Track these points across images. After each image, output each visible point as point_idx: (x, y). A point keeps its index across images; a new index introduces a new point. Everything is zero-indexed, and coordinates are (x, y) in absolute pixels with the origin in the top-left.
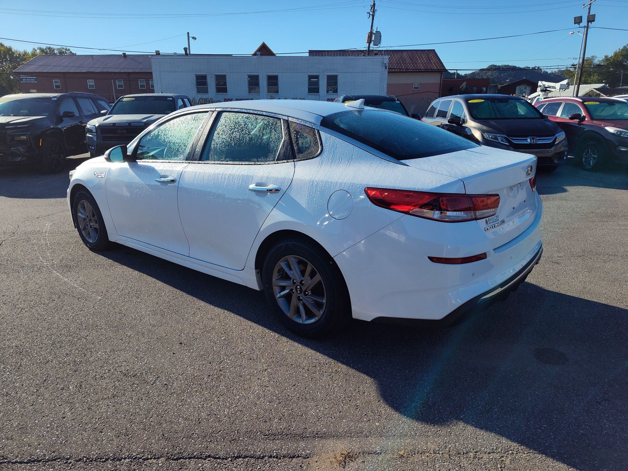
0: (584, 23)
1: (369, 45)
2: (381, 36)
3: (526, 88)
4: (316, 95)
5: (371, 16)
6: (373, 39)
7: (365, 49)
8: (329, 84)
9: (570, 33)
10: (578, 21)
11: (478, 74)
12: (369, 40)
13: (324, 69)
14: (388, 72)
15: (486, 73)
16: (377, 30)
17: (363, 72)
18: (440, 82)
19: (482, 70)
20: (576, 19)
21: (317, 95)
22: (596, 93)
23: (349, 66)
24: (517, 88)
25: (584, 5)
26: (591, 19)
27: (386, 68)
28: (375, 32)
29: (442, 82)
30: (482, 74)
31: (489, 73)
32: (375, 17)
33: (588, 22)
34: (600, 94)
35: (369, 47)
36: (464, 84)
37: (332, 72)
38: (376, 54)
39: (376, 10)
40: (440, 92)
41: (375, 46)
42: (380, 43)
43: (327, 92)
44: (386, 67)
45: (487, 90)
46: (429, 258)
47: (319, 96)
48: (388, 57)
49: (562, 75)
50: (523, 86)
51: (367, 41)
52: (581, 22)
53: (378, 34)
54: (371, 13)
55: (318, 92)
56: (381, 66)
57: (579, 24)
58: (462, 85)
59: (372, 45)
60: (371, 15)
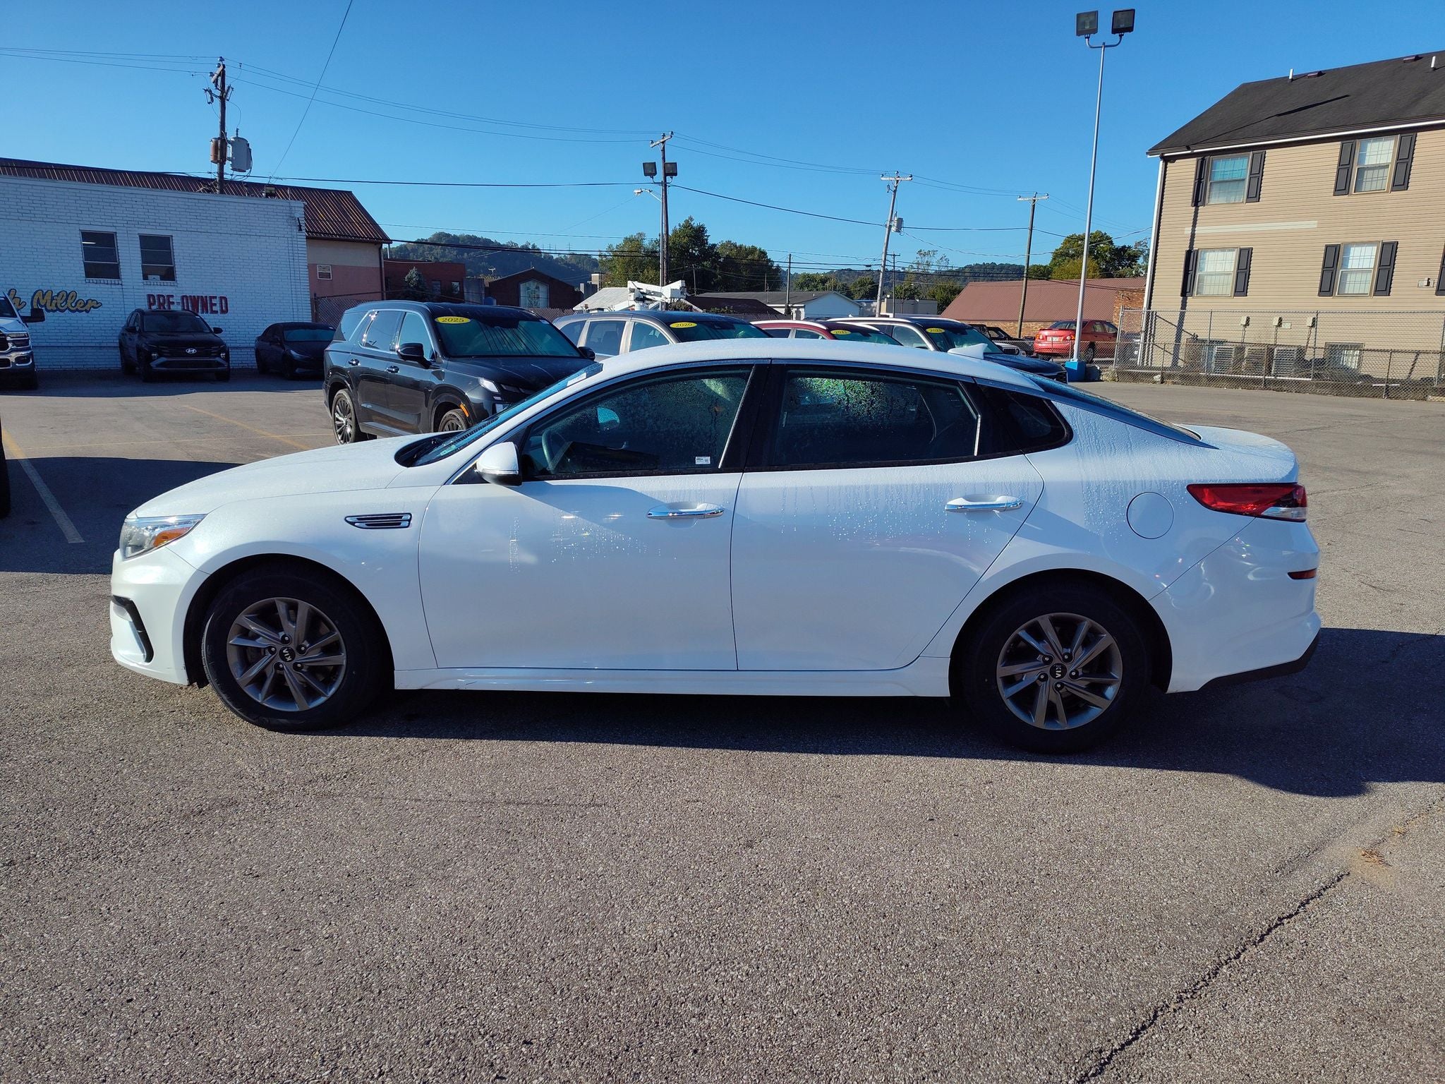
0: (659, 177)
1: (221, 168)
2: (250, 150)
3: (537, 288)
4: (111, 284)
5: (217, 101)
6: (229, 154)
7: (209, 176)
8: (146, 258)
9: (636, 191)
10: (650, 172)
11: (414, 250)
12: (219, 156)
13: (127, 219)
14: (307, 238)
15: (431, 250)
16: (237, 134)
17: (241, 233)
18: (379, 266)
19: (420, 242)
20: (647, 166)
21: (115, 284)
22: (684, 304)
23: (201, 218)
24: (522, 286)
25: (652, 142)
26: (671, 170)
27: (300, 230)
28: (232, 139)
29: (383, 266)
30: (424, 251)
31: (438, 251)
32: (227, 103)
33: (666, 175)
34: (692, 307)
35: (221, 173)
36: (413, 273)
37: (154, 227)
38: (270, 195)
39: (229, 87)
40: (382, 290)
41: (236, 173)
42: (249, 167)
43: (145, 277)
44: (300, 226)
45: (463, 288)
46: (1289, 574)
47: (120, 286)
48: (303, 206)
49: (578, 263)
50: (531, 282)
51: (211, 158)
52: (655, 174)
53: (243, 148)
54: (218, 93)
55: (117, 276)
56: (286, 224)
57: (653, 178)
58: (409, 275)
59: (228, 167)
60: (216, 96)
